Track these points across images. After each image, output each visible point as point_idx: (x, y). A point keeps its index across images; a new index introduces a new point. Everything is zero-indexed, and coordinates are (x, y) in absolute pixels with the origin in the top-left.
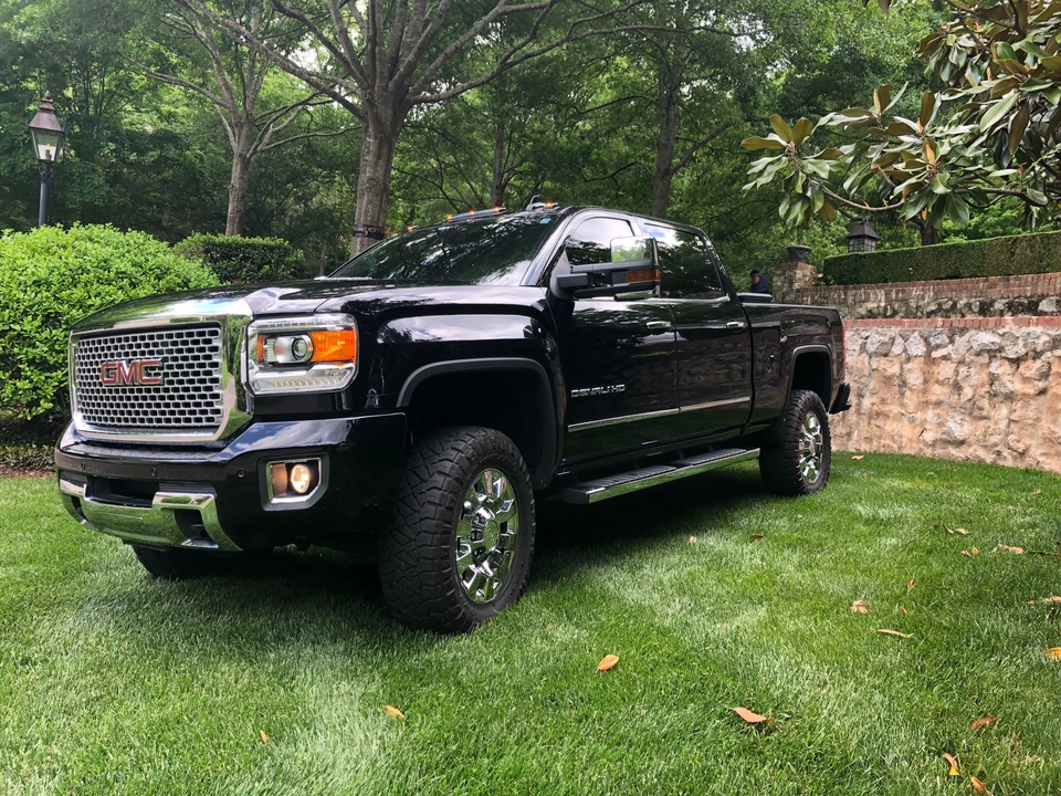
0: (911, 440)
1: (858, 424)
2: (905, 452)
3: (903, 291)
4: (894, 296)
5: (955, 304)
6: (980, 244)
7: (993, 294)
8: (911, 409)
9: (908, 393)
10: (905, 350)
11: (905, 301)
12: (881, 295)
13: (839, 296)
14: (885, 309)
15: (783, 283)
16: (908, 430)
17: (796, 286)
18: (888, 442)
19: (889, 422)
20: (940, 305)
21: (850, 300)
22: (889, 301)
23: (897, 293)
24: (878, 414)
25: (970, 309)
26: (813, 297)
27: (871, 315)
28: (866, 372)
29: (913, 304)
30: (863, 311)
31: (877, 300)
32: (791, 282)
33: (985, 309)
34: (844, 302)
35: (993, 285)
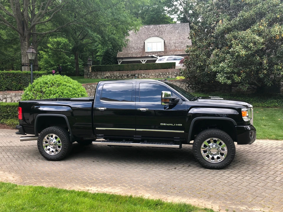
3: (113, 73)
4: (111, 74)
5: (122, 75)
11: (114, 75)
12: (109, 73)
13: (100, 73)
14: (110, 76)
15: (87, 71)
20: (120, 75)
21: (103, 74)
25: (125, 76)
26: (94, 74)
27: (107, 77)
30: (106, 76)
31: (108, 74)
32: (89, 71)
33: (127, 76)
34: (101, 75)
35: (128, 72)
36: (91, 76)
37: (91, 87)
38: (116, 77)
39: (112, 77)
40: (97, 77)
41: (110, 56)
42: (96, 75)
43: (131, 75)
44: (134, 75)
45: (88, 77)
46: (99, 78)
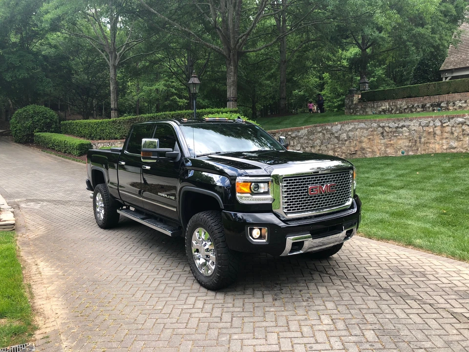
0: (439, 149)
1: (420, 146)
2: (437, 152)
3: (395, 103)
4: (391, 104)
5: (413, 106)
6: (417, 86)
7: (426, 102)
8: (438, 140)
9: (436, 136)
10: (434, 124)
11: (396, 106)
12: (387, 104)
13: (371, 105)
14: (389, 108)
15: (349, 102)
16: (437, 146)
17: (354, 102)
18: (431, 150)
19: (431, 145)
20: (408, 106)
21: (375, 106)
22: (389, 105)
23: (392, 103)
24: (427, 143)
25: (419, 107)
26: (361, 106)
27: (384, 111)
28: (422, 131)
29: (399, 106)
30: (380, 110)
31: (385, 106)
32: (352, 101)
33: (423, 107)
34: (373, 107)
35: (426, 99)
36: (356, 111)
37: (323, 130)
38: (399, 111)
39: (393, 111)
40: (366, 112)
41: (427, 70)
42: (364, 109)
43: (432, 105)
44: (439, 105)
45: (350, 113)
46: (370, 113)
